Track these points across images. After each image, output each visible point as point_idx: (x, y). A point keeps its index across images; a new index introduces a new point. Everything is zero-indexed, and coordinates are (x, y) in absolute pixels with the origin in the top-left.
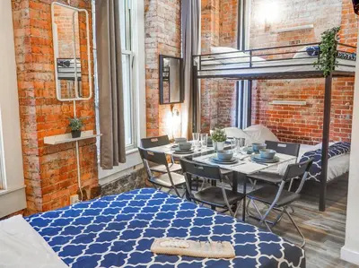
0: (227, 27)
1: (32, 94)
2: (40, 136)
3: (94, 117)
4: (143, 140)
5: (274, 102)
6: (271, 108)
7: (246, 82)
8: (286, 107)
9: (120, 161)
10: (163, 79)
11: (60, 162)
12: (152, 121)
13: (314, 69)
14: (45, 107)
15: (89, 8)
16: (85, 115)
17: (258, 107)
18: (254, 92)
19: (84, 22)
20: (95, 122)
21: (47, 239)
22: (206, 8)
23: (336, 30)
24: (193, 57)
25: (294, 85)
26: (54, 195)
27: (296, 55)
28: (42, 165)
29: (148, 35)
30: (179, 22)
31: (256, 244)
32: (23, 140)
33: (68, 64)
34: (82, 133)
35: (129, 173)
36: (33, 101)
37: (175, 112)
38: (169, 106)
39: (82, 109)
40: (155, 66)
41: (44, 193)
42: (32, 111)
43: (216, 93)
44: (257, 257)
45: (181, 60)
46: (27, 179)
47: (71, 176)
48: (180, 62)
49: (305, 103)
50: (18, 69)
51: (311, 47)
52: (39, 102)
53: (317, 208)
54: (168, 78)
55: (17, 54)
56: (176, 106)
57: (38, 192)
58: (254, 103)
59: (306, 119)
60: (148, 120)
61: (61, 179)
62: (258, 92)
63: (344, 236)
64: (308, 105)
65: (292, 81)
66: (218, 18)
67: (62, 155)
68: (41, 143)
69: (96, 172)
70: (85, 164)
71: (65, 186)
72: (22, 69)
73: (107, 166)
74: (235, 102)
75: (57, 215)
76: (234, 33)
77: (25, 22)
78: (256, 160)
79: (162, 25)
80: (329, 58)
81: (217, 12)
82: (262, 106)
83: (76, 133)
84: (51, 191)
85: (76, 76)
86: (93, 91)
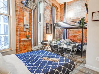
0: (61, 18)
1: (19, 29)
2: (20, 38)
3: (32, 35)
4: (42, 41)
5: (72, 34)
6: (71, 35)
7: (66, 30)
8: (74, 35)
9: (37, 45)
10: (47, 29)
11: (24, 44)
12: (45, 37)
13: (79, 26)
14: (21, 32)
15: (32, 13)
16: (30, 35)
17: (68, 35)
18: (67, 32)
19: (30, 15)
20: (32, 36)
21: (19, 58)
22: (57, 14)
23: (84, 18)
24: (54, 24)
25: (76, 30)
26: (22, 51)
27: (76, 23)
28: (20, 45)
29: (44, 19)
30: (51, 17)
31: (64, 60)
32: (16, 39)
33: (27, 25)
34: (29, 38)
35: (39, 48)
36: (19, 31)
37: (50, 36)
38: (48, 34)
39: (29, 33)
40: (46, 25)
41: (20, 51)
42: (18, 33)
43: (59, 32)
44: (64, 63)
45: (51, 24)
46: (17, 48)
47: (26, 47)
48: (51, 25)
49: (78, 34)
50: (16, 24)
51: (79, 21)
52: (20, 31)
53: (81, 57)
54: (48, 28)
55: (16, 21)
56: (50, 34)
57: (19, 50)
58: (67, 34)
59: (79, 38)
60: (44, 37)
61: (24, 48)
62: (68, 32)
63: (86, 62)
64: (79, 35)
65: (76, 29)
66: (60, 16)
67: (24, 43)
68: (20, 40)
69: (32, 47)
70: (29, 45)
71: (25, 49)
72: (17, 24)
73: (34, 46)
74: (63, 34)
75: (22, 54)
76: (63, 19)
77: (18, 15)
78: (66, 45)
79: (47, 17)
80: (83, 23)
81: (60, 15)
82: (69, 35)
83: (28, 38)
84: (22, 50)
85: (28, 28)
86: (32, 30)
